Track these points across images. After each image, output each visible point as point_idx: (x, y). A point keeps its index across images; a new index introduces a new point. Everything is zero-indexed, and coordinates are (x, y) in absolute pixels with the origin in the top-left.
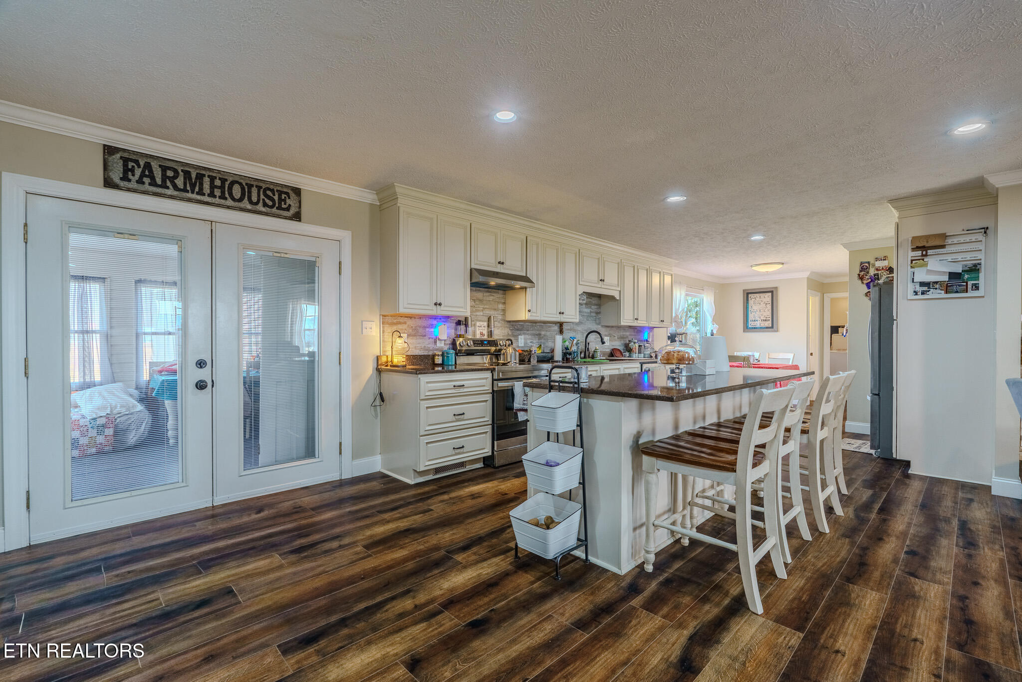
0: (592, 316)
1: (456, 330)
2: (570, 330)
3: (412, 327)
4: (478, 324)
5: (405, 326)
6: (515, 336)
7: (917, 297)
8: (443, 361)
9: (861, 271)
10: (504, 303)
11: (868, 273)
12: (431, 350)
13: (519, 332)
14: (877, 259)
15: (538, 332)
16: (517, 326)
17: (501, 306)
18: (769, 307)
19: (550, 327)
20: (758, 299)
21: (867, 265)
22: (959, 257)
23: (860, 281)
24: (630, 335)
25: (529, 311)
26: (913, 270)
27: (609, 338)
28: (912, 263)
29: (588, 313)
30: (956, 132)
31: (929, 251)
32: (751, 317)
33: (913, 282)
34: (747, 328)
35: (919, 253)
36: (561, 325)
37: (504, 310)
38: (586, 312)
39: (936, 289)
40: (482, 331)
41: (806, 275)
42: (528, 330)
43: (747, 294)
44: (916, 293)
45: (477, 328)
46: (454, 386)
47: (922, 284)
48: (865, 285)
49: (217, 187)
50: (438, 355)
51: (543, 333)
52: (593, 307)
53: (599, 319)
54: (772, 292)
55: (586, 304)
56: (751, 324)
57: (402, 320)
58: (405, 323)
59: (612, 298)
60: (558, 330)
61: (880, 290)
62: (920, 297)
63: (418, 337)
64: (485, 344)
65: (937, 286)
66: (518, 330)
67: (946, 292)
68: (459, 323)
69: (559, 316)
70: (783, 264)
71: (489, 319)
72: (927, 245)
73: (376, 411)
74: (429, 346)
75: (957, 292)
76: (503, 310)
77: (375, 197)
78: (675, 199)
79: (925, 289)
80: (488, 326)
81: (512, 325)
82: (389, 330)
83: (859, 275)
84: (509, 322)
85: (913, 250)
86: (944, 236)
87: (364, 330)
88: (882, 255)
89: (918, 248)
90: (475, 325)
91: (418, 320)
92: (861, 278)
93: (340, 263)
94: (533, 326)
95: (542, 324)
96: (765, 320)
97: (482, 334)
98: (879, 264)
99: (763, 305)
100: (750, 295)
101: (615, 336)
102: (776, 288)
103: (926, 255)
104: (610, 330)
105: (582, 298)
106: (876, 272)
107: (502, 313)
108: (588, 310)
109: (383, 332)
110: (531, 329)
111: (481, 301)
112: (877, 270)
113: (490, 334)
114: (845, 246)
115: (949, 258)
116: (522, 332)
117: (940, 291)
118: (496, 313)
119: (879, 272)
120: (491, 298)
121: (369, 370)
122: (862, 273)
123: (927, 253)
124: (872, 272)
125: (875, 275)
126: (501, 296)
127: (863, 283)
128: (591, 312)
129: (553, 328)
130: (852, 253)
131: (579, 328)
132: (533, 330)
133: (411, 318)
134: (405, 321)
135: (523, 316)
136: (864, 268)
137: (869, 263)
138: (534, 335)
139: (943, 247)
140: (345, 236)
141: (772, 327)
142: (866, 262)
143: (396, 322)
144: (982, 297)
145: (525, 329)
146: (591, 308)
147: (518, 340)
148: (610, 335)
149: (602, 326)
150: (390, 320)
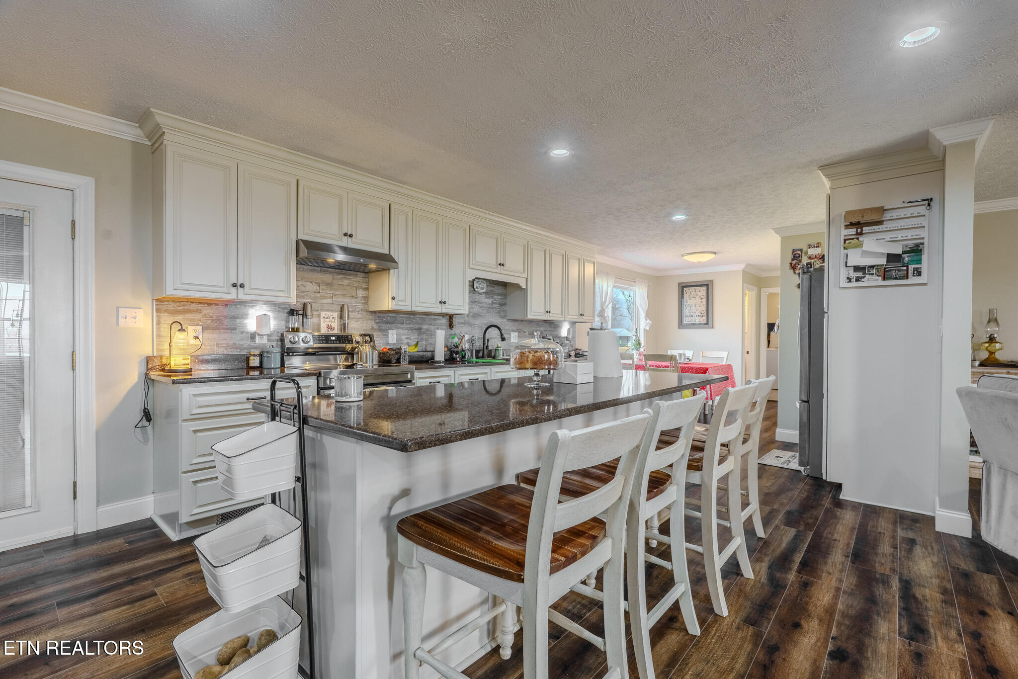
0: (495, 308)
1: (288, 321)
2: (465, 323)
3: (212, 317)
4: (323, 314)
5: (197, 316)
6: (384, 330)
7: (850, 285)
8: (261, 362)
9: (793, 260)
10: (367, 289)
11: (800, 261)
12: (245, 349)
13: (389, 326)
14: (810, 246)
15: (417, 326)
16: (387, 318)
17: (361, 293)
18: (704, 301)
19: (435, 320)
20: (693, 293)
21: (799, 252)
22: (899, 235)
23: (792, 271)
24: (545, 330)
25: (393, 298)
26: (846, 251)
27: (517, 334)
28: (845, 243)
29: (490, 304)
31: (864, 229)
32: (686, 311)
33: (846, 266)
34: (681, 325)
35: (853, 231)
36: (451, 317)
37: (366, 299)
38: (486, 303)
39: (872, 274)
40: (330, 324)
41: (742, 267)
42: (403, 324)
43: (682, 287)
44: (849, 280)
45: (322, 320)
46: (248, 399)
47: (857, 269)
48: (797, 276)
50: (254, 355)
51: (425, 327)
52: (495, 297)
53: (504, 311)
54: (707, 285)
55: (486, 293)
56: (686, 321)
57: (193, 307)
58: (200, 311)
59: (517, 286)
60: (448, 323)
61: (810, 277)
62: (854, 284)
63: (221, 331)
64: (333, 341)
65: (874, 271)
66: (387, 323)
67: (884, 279)
68: (292, 312)
69: (440, 306)
70: (715, 253)
71: (341, 308)
72: (863, 221)
73: (145, 434)
74: (241, 343)
75: (896, 278)
76: (365, 297)
77: (139, 131)
78: (560, 152)
79: (860, 274)
80: (341, 317)
81: (379, 317)
82: (167, 319)
83: (791, 264)
84: (375, 312)
85: (847, 227)
86: (882, 210)
87: (121, 320)
88: (814, 242)
89: (852, 225)
90: (319, 316)
91: (221, 308)
92: (793, 268)
93: (73, 223)
94: (410, 318)
95: (424, 316)
96: (700, 316)
97: (329, 327)
98: (812, 252)
99: (699, 300)
100: (685, 289)
101: (525, 332)
102: (712, 281)
103: (861, 234)
104: (518, 325)
105: (481, 286)
106: (809, 261)
107: (363, 302)
108: (490, 301)
109: (159, 323)
110: (408, 322)
111: (329, 285)
112: (810, 258)
113: (344, 327)
114: (777, 231)
115: (888, 236)
116: (394, 325)
117: (875, 277)
118: (353, 300)
119: (812, 261)
120: (346, 282)
121: (133, 376)
122: (794, 262)
123: (862, 231)
124: (805, 260)
125: (807, 264)
126: (361, 279)
127: (795, 273)
128: (493, 303)
129: (439, 322)
130: (784, 240)
131: (477, 322)
132: (410, 324)
133: (209, 304)
134: (199, 308)
135: (387, 304)
136: (796, 256)
137: (801, 250)
138: (412, 329)
139: (880, 223)
140: (84, 185)
141: (707, 324)
142: (799, 250)
143: (182, 309)
144: (925, 284)
145: (398, 322)
146: (492, 298)
147: (387, 335)
148: (519, 331)
149: (508, 320)
150: (171, 306)
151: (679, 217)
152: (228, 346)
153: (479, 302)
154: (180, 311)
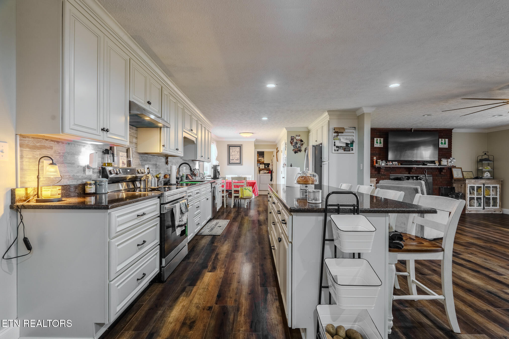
3: (59, 153)
4: (120, 154)
5: (50, 152)
6: (143, 165)
7: (335, 152)
9: (291, 140)
11: (294, 141)
12: (80, 179)
13: (145, 162)
14: (297, 136)
15: (155, 163)
16: (145, 158)
18: (239, 153)
19: (161, 159)
20: (234, 149)
21: (293, 138)
22: (348, 137)
23: (291, 144)
25: (164, 146)
26: (334, 141)
28: (334, 138)
30: (390, 86)
31: (339, 134)
32: (231, 158)
33: (334, 146)
34: (229, 163)
35: (336, 134)
36: (167, 157)
39: (341, 149)
40: (123, 160)
41: (254, 140)
43: (229, 146)
44: (335, 150)
45: (120, 157)
47: (337, 147)
48: (292, 146)
50: (90, 184)
51: (158, 163)
54: (240, 146)
56: (231, 161)
57: (47, 144)
58: (51, 148)
59: (193, 142)
60: (166, 161)
61: (315, 148)
63: (66, 165)
64: (129, 172)
65: (341, 148)
66: (144, 160)
67: (344, 151)
68: (106, 152)
69: (176, 151)
70: (253, 133)
71: (127, 150)
72: (339, 131)
74: (78, 175)
75: (347, 151)
76: (136, 143)
79: (338, 149)
80: (127, 157)
81: (142, 157)
82: (28, 154)
83: (291, 142)
84: (140, 153)
85: (334, 132)
86: (343, 129)
88: (298, 134)
89: (336, 132)
90: (118, 154)
91: (66, 146)
92: (291, 143)
94: (153, 158)
95: (158, 157)
96: (237, 160)
97: (124, 163)
98: (297, 138)
99: (236, 152)
100: (230, 147)
102: (242, 145)
103: (338, 135)
106: (296, 141)
107: (135, 146)
109: (22, 157)
110: (151, 159)
112: (297, 140)
113: (129, 163)
114: (286, 128)
115: (345, 137)
117: (342, 150)
119: (297, 141)
122: (292, 141)
123: (338, 134)
124: (295, 141)
125: (296, 142)
126: (134, 131)
127: (292, 145)
129: (163, 159)
130: (288, 132)
132: (153, 161)
133: (58, 142)
134: (51, 145)
136: (292, 139)
137: (294, 137)
139: (342, 133)
141: (240, 163)
142: (293, 137)
143: (40, 145)
144: (354, 153)
145: (149, 160)
149: (183, 160)
151: (265, 119)
152: (70, 178)
154: (38, 147)
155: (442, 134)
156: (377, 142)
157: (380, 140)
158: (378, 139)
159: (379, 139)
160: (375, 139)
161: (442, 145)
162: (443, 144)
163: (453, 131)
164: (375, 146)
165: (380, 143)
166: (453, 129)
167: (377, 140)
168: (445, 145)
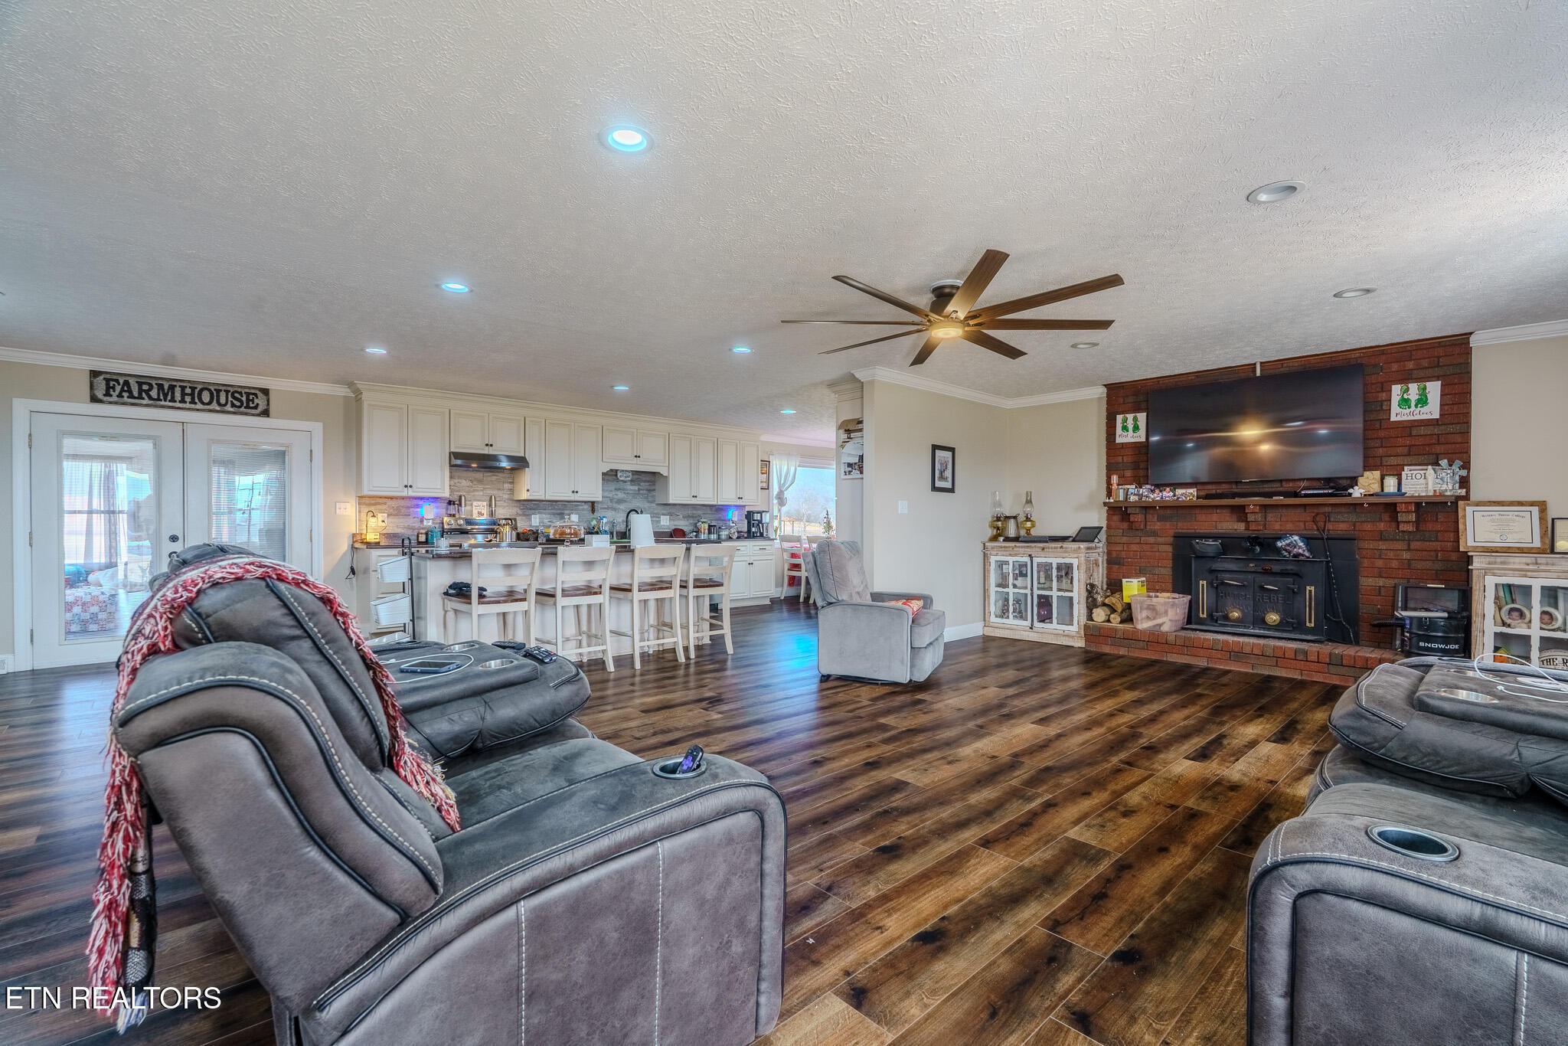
0: (642, 494)
1: (447, 509)
2: (608, 508)
3: (393, 507)
4: (475, 503)
5: (384, 507)
6: (526, 515)
8: (427, 539)
10: (513, 483)
12: (415, 529)
13: (532, 512)
15: (559, 511)
16: (531, 506)
17: (507, 486)
19: (577, 505)
24: (704, 514)
25: (529, 491)
26: (843, 451)
27: (667, 517)
28: (843, 445)
33: (844, 462)
35: (846, 436)
36: (592, 504)
37: (512, 491)
39: (856, 469)
40: (480, 511)
42: (545, 510)
44: (845, 473)
45: (474, 508)
47: (848, 465)
49: (187, 394)
50: (422, 534)
51: (567, 512)
52: (643, 484)
53: (647, 496)
55: (632, 481)
57: (381, 501)
58: (385, 504)
59: (658, 475)
60: (590, 508)
62: (848, 477)
63: (399, 517)
65: (856, 467)
66: (530, 509)
68: (450, 503)
69: (572, 495)
71: (490, 498)
72: (850, 429)
73: (351, 584)
74: (413, 525)
76: (510, 489)
77: (348, 390)
79: (850, 469)
80: (490, 505)
81: (521, 505)
82: (365, 509)
84: (520, 501)
85: (844, 432)
86: (858, 421)
87: (338, 511)
89: (846, 431)
90: (472, 505)
91: (399, 501)
93: (311, 451)
97: (480, 514)
101: (678, 515)
103: (850, 438)
104: (670, 509)
105: (625, 475)
107: (508, 493)
108: (636, 488)
109: (360, 512)
110: (551, 509)
111: (480, 481)
113: (492, 514)
116: (536, 511)
117: (857, 472)
118: (500, 492)
120: (494, 478)
121: (344, 546)
123: (850, 435)
126: (508, 475)
128: (639, 490)
129: (580, 508)
131: (622, 507)
133: (391, 499)
134: (385, 501)
135: (524, 495)
138: (554, 514)
140: (317, 428)
143: (374, 502)
145: (541, 509)
146: (639, 485)
147: (530, 520)
148: (670, 514)
149: (658, 504)
150: (367, 501)
151: (789, 412)
152: (406, 528)
153: (624, 489)
154: (373, 504)
155: (1410, 365)
156: (1125, 428)
157: (1135, 419)
158: (1127, 415)
159: (1130, 417)
160: (1119, 418)
161: (1408, 411)
162: (1413, 404)
163: (1472, 338)
164: (1119, 440)
165: (1136, 428)
166: (1471, 333)
167: (1125, 420)
168: (1425, 409)
